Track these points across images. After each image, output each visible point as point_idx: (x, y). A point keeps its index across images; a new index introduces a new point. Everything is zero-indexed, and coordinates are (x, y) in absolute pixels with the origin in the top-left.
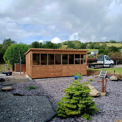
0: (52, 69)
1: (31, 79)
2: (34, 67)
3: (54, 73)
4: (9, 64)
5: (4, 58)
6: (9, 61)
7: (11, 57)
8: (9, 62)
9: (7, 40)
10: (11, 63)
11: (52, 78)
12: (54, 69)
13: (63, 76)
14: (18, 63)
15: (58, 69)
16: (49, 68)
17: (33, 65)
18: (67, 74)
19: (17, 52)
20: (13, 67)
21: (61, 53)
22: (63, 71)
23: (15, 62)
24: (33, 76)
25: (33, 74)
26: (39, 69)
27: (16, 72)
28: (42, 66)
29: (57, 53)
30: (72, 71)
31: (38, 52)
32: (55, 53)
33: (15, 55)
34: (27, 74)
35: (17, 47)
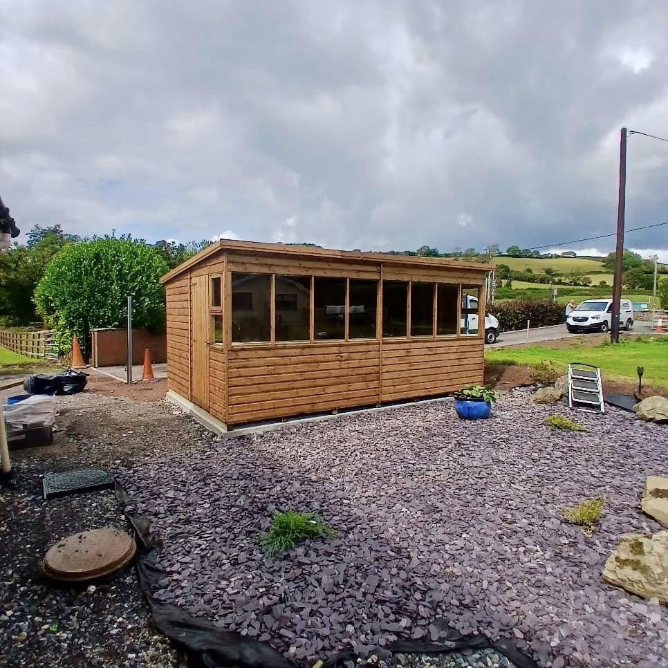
0: (336, 365)
1: (222, 429)
2: (241, 355)
3: (343, 387)
4: (65, 327)
5: (37, 300)
6: (61, 313)
7: (74, 295)
8: (62, 322)
9: (45, 233)
10: (72, 325)
11: (336, 416)
12: (344, 364)
13: (385, 398)
14: (110, 327)
15: (364, 363)
16: (320, 358)
17: (233, 344)
18: (402, 389)
19: (103, 272)
20: (83, 342)
21: (379, 278)
22: (384, 371)
23: (93, 320)
24: (232, 408)
25: (234, 399)
26: (269, 366)
27: (99, 367)
28: (284, 348)
29: (358, 276)
30: (426, 372)
31: (261, 265)
32: (349, 274)
33: (92, 287)
34: (180, 391)
35: (102, 250)
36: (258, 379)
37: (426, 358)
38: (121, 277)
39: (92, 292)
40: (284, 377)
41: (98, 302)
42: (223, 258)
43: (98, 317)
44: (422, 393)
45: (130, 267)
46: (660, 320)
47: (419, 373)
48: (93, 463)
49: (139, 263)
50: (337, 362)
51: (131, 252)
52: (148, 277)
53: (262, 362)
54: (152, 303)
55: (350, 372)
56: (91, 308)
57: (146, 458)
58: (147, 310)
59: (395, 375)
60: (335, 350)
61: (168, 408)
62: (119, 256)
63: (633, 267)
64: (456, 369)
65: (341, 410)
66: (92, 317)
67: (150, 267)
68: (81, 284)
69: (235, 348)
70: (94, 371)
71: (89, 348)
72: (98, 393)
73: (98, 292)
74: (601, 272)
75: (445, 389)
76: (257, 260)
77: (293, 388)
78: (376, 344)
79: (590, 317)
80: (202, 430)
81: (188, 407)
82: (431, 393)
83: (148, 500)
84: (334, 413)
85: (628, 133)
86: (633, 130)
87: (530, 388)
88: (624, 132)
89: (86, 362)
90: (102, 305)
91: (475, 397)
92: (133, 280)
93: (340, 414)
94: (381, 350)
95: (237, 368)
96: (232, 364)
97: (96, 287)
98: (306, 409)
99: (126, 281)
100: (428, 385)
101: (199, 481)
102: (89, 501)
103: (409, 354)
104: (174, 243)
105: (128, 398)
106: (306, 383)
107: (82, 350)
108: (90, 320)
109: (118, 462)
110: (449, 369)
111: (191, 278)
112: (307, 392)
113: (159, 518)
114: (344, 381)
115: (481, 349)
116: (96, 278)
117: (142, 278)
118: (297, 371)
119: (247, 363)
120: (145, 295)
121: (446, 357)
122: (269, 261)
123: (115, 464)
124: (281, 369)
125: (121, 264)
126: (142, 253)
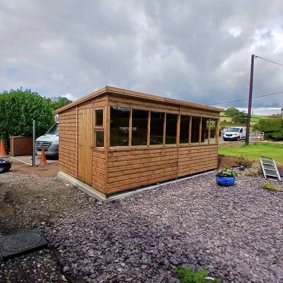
1: (103, 197)
2: (115, 154)
3: (162, 170)
11: (158, 186)
12: (163, 158)
13: (180, 175)
14: (20, 136)
15: (171, 157)
16: (152, 155)
17: (111, 148)
18: (186, 170)
19: (17, 108)
20: (5, 143)
21: (178, 113)
22: (180, 161)
23: (11, 132)
24: (109, 185)
25: (110, 180)
26: (128, 160)
27: (14, 156)
28: (136, 150)
29: (170, 112)
30: (197, 161)
31: (125, 103)
32: (166, 110)
33: (11, 115)
34: (68, 172)
35: (16, 97)
36: (122, 168)
37: (196, 154)
38: (26, 110)
39: (10, 118)
40: (135, 166)
41: (14, 123)
42: (106, 98)
43: (14, 131)
44: (194, 172)
45: (31, 106)
46: (259, 136)
47: (193, 162)
48: (27, 225)
49: (35, 104)
50: (159, 158)
51: (31, 99)
52: (40, 111)
53: (125, 158)
54: (42, 124)
55: (165, 162)
56: (10, 126)
57: (61, 219)
58: (40, 127)
59: (184, 163)
60: (159, 151)
61: (61, 181)
62: (25, 100)
63: (236, 114)
64: (207, 159)
65: (160, 183)
66: (11, 130)
67: (41, 106)
68: (5, 113)
69: (112, 150)
70: (12, 159)
71: (9, 147)
72: (17, 172)
73: (14, 118)
74: (224, 116)
75: (203, 170)
76: (124, 100)
77: (139, 172)
78: (177, 147)
79: (233, 134)
80: (87, 197)
81: (75, 182)
82: (198, 172)
83: (77, 260)
84: (157, 184)
85: (254, 57)
86: (256, 56)
87: (237, 168)
88: (253, 56)
89: (8, 154)
90: (16, 125)
91: (229, 175)
92: (32, 112)
93: (160, 185)
94: (179, 150)
95: (112, 162)
96: (110, 160)
97: (13, 115)
98: (145, 183)
99: (29, 113)
100: (197, 168)
101: (106, 240)
102: (34, 262)
103: (190, 153)
104: (45, 97)
105: (36, 176)
106: (145, 169)
107: (5, 148)
108: (9, 133)
109: (43, 223)
110: (205, 160)
111: (78, 110)
112: (146, 174)
113: (92, 278)
114: (162, 167)
115: (217, 150)
116: (13, 111)
117: (37, 111)
118: (142, 163)
119: (118, 159)
120: (38, 120)
121: (204, 154)
122: (130, 101)
123: (42, 225)
124: (134, 162)
125: (26, 104)
126: (36, 99)
